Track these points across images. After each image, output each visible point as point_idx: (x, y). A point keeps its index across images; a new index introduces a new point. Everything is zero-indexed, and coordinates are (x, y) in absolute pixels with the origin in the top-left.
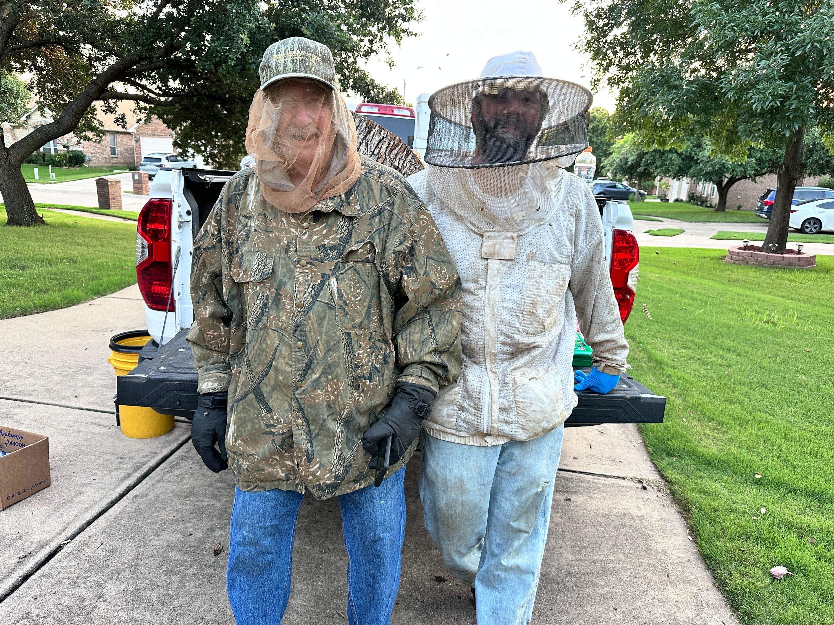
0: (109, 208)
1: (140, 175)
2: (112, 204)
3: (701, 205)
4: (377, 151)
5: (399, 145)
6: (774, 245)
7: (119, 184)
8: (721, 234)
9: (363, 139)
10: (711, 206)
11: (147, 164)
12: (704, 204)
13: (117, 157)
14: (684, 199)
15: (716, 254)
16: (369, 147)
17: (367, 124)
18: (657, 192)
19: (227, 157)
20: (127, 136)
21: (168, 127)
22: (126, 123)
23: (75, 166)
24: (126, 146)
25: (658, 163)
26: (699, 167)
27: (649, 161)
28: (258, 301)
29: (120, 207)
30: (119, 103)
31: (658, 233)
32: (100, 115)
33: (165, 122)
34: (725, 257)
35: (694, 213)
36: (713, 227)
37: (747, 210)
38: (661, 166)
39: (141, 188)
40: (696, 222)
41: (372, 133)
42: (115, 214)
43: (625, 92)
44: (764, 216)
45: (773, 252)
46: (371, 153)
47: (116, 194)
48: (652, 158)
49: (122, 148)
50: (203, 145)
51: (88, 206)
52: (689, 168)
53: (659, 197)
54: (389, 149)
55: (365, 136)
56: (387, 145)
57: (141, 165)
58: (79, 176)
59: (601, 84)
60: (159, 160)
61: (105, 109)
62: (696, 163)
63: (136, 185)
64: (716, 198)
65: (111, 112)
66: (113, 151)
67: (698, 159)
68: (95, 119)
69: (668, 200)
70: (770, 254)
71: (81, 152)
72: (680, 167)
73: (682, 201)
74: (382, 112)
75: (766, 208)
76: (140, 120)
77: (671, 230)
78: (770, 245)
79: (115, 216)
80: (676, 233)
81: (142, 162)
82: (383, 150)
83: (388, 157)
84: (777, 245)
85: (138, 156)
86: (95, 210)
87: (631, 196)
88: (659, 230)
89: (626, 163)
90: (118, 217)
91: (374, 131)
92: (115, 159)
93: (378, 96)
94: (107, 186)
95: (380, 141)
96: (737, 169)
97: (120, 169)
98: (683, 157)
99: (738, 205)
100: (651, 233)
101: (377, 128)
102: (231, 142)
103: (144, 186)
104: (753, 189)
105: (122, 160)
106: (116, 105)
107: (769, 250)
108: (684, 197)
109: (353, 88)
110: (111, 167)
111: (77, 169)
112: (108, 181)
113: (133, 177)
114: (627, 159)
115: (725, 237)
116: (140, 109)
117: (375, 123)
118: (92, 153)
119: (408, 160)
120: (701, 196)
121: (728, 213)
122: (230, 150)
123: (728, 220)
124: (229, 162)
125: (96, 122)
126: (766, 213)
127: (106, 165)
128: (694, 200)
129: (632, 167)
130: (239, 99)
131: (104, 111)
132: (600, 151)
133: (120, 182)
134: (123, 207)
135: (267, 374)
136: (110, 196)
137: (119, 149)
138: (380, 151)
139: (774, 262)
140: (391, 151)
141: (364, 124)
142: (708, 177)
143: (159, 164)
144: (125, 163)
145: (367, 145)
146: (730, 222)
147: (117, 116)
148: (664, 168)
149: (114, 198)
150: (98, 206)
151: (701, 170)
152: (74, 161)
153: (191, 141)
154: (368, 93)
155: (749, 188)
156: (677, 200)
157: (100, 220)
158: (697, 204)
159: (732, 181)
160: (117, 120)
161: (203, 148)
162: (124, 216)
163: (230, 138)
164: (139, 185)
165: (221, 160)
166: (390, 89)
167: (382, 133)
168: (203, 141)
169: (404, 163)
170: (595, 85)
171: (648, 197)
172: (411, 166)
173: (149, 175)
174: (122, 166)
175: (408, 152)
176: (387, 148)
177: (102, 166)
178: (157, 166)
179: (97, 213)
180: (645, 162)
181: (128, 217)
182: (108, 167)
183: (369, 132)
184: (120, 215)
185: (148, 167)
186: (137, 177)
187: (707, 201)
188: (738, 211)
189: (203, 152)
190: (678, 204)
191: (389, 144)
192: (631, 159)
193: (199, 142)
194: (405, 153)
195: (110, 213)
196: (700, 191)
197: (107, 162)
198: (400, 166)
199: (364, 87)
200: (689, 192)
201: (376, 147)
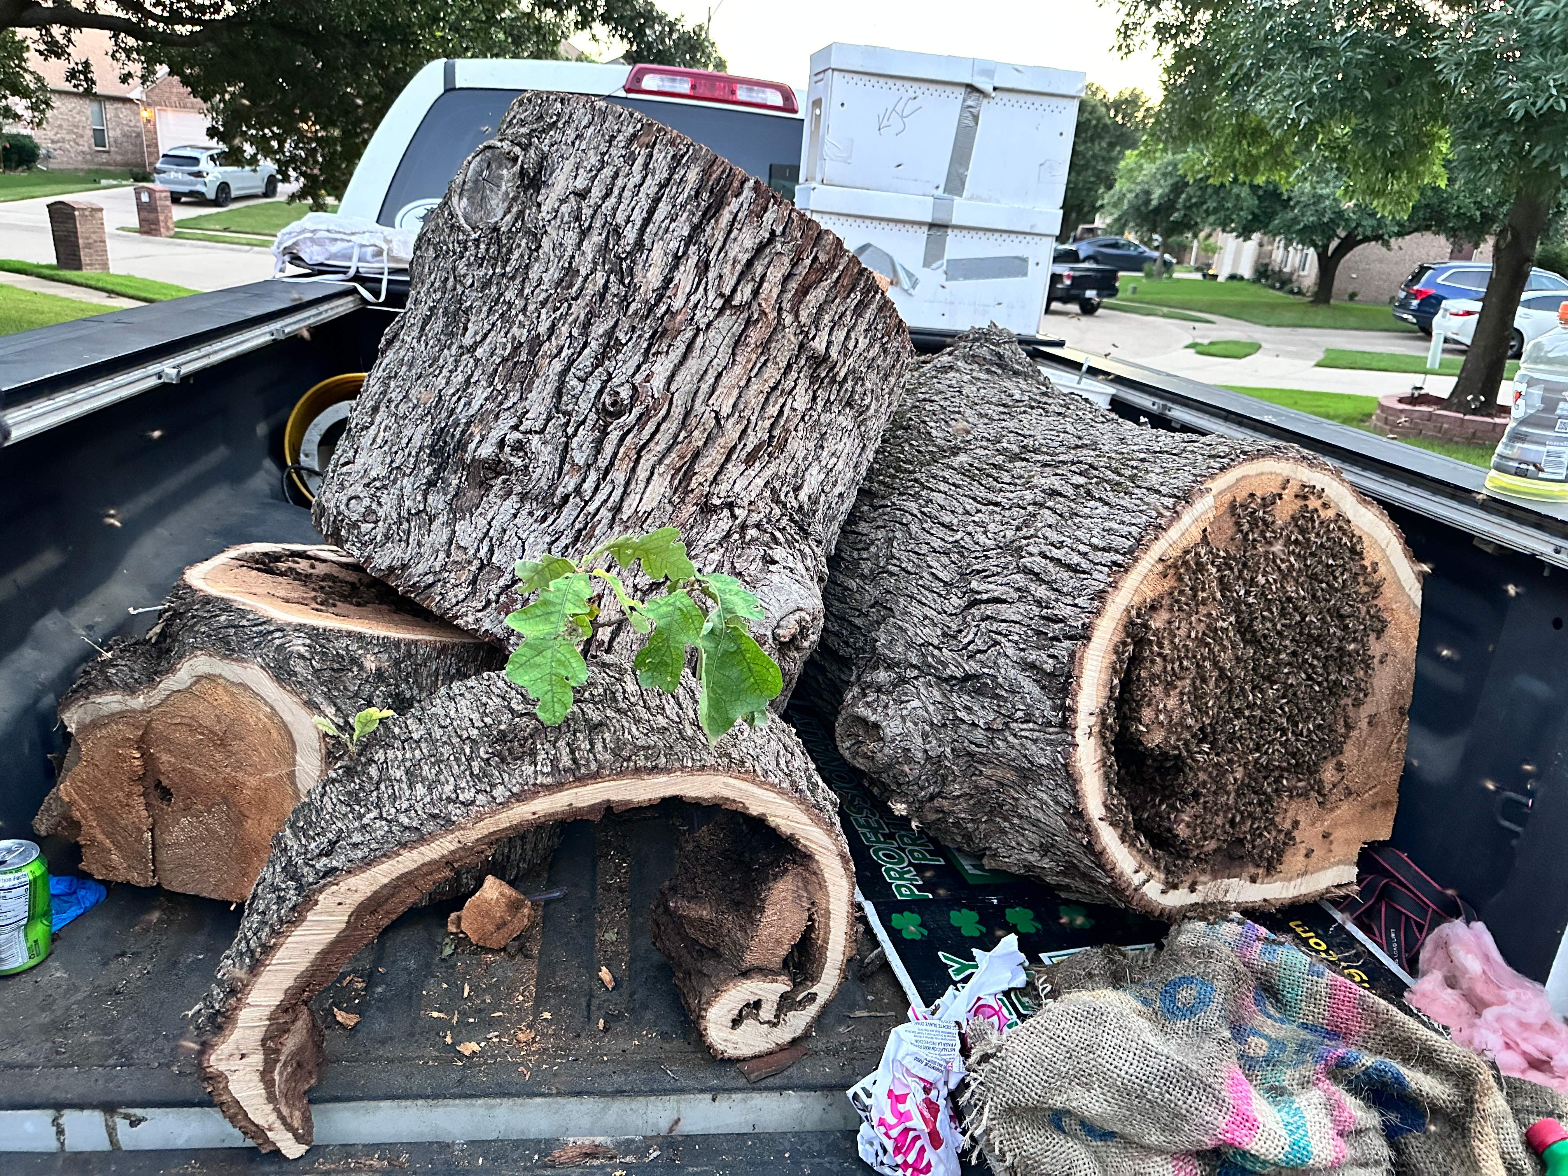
0: (79, 267)
1: (151, 192)
2: (85, 259)
3: (1280, 289)
4: (745, 293)
5: (833, 267)
6: (1476, 399)
7: (99, 215)
8: (1333, 355)
9: (689, 241)
10: (1300, 293)
11: (170, 170)
12: (1288, 287)
13: (108, 152)
14: (1246, 276)
15: (1346, 408)
16: (712, 274)
17: (706, 173)
18: (1192, 259)
19: (329, 165)
20: (128, 105)
21: (194, 93)
22: (94, 83)
23: (17, 167)
24: (126, 128)
25: (1211, 204)
26: (1290, 215)
27: (1194, 200)
29: (105, 266)
30: (75, 35)
31: (1213, 349)
32: (34, 61)
33: (185, 82)
35: (1273, 307)
36: (1313, 339)
37: (1366, 302)
38: (1216, 211)
39: (156, 222)
40: (1278, 326)
41: (726, 216)
42: (92, 283)
44: (1410, 317)
45: (1474, 412)
46: (719, 303)
47: (94, 237)
48: (1199, 193)
49: (118, 132)
50: (275, 136)
51: (34, 261)
52: (1271, 217)
53: (1198, 269)
54: (793, 285)
55: (697, 229)
56: (785, 269)
57: (159, 172)
58: (23, 190)
60: (195, 161)
61: (42, 47)
62: (1286, 204)
63: (145, 214)
64: (1309, 275)
65: (58, 56)
66: (99, 136)
67: (1290, 199)
68: (26, 70)
69: (1215, 277)
70: (1467, 417)
71: (29, 137)
72: (1253, 213)
73: (1242, 278)
74: (700, 92)
75: (1415, 303)
76: (129, 75)
77: (1236, 343)
78: (1470, 398)
79: (90, 287)
80: (1248, 350)
81: (158, 165)
82: (771, 289)
83: (788, 319)
84: (1482, 398)
85: (151, 150)
86: (47, 272)
87: (1146, 266)
88: (1211, 343)
89: (1148, 202)
90: (96, 289)
91: (734, 205)
92: (105, 156)
94: (74, 218)
95: (759, 250)
96: (1365, 223)
97: (114, 179)
98: (1261, 193)
99: (1350, 291)
100: (1199, 348)
101: (747, 193)
102: (336, 133)
103: (161, 218)
104: (1381, 261)
105: (119, 158)
106: (69, 40)
107: (1464, 408)
108: (1246, 272)
110: (96, 172)
111: (20, 174)
112: (74, 209)
113: (138, 198)
114: (1148, 193)
115: (1344, 363)
116: (128, 51)
117: (740, 171)
118: (53, 142)
120: (1281, 271)
121: (1336, 308)
122: (335, 151)
123: (1339, 324)
124: (334, 176)
125: (28, 77)
126: (1415, 313)
127: (86, 167)
128: (1267, 278)
129: (1157, 210)
130: (346, 36)
131: (41, 53)
132: (1090, 172)
133: (101, 210)
134: (111, 264)
136: (81, 241)
137: (112, 134)
138: (756, 293)
139: (1474, 433)
140: (804, 291)
141: (693, 175)
142: (1306, 236)
143: (195, 169)
144: (126, 164)
145: (703, 267)
146: (1343, 328)
147: (73, 65)
148: (1222, 214)
149: (89, 246)
150: (54, 262)
151: (1295, 220)
152: (15, 157)
153: (249, 128)
155: (1374, 257)
156: (1233, 277)
157: (54, 297)
158: (1273, 287)
159: (1348, 244)
160: (72, 75)
161: (275, 144)
162: (110, 287)
163: (334, 125)
164: (152, 216)
165: (316, 171)
167: (769, 217)
168: (275, 129)
169: (848, 337)
172: (871, 345)
173: (172, 193)
174: (119, 169)
175: (866, 292)
176: (787, 278)
177: (76, 169)
178: (191, 174)
179: (52, 279)
180: (1186, 201)
181: (118, 289)
182: (89, 171)
183: (712, 211)
184: (100, 284)
185: (173, 175)
186: (145, 198)
187: (1290, 281)
188: (1350, 304)
189: (276, 152)
190: (1235, 284)
191: (794, 264)
192: (1157, 194)
193: (267, 131)
194: (856, 297)
195: (78, 280)
196: (1279, 260)
197: (86, 162)
198: (834, 355)
199: (632, 19)
200: (1256, 262)
201: (742, 274)
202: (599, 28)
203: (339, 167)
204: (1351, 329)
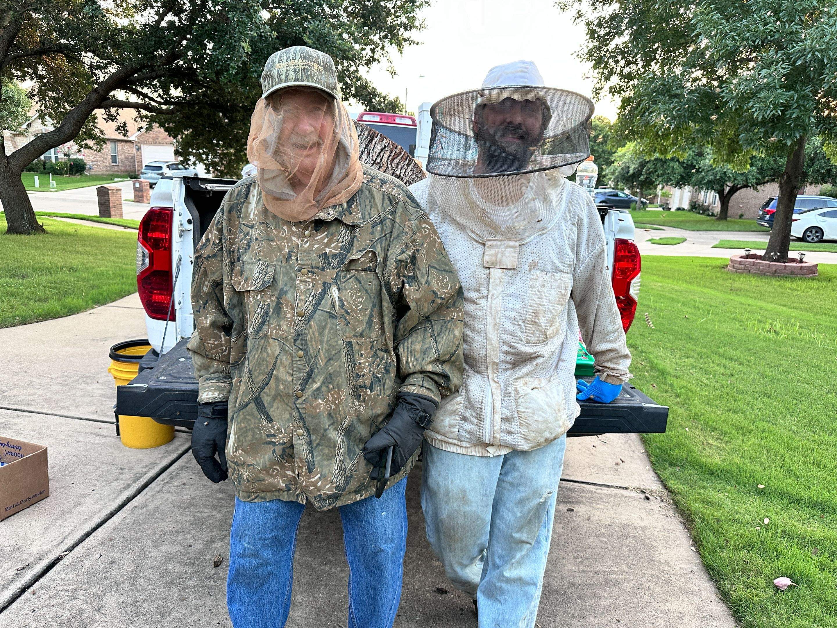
0: (110, 216)
1: (140, 183)
2: (112, 213)
3: (702, 214)
4: (379, 160)
5: (400, 154)
6: (776, 254)
7: (119, 192)
8: (722, 243)
9: (365, 148)
10: (713, 215)
11: (148, 173)
12: (706, 213)
13: (118, 166)
14: (686, 208)
15: (718, 263)
16: (371, 155)
17: (369, 133)
18: (659, 201)
19: (229, 165)
20: (128, 144)
21: (170, 135)
22: (127, 131)
23: (75, 174)
24: (127, 154)
25: (660, 172)
26: (701, 176)
27: (651, 170)
28: (259, 310)
29: (121, 216)
30: (120, 111)
31: (660, 242)
32: (101, 123)
33: (166, 130)
34: (727, 266)
35: (697, 222)
36: (715, 236)
37: (748, 219)
38: (662, 175)
39: (142, 197)
40: (697, 230)
41: (374, 142)
42: (116, 223)
43: (626, 101)
44: (766, 224)
45: (775, 261)
46: (372, 162)
47: (117, 202)
48: (653, 167)
49: (123, 156)
50: (204, 153)
51: (90, 215)
52: (691, 177)
53: (661, 206)
54: (390, 158)
55: (367, 145)
56: (388, 154)
57: (142, 173)
58: (79, 184)
59: (602, 93)
60: (160, 168)
61: (106, 117)
62: (698, 171)
63: (137, 193)
64: (717, 207)
65: (113, 121)
66: (114, 159)
67: (700, 168)
68: (96, 127)
69: (670, 209)
70: (772, 263)
71: (82, 160)
72: (681, 175)
73: (684, 209)
74: (383, 120)
75: (768, 217)
76: (142, 128)
77: (673, 238)
78: (772, 254)
79: (116, 225)
80: (678, 241)
81: (143, 171)
82: (385, 159)
83: (389, 166)
84: (779, 254)
85: (140, 164)
86: (95, 219)
87: (632, 205)
88: (661, 239)
89: (628, 172)
90: (118, 225)
91: (376, 139)
92: (116, 167)
93: (380, 105)
94: (108, 194)
95: (382, 150)
96: (738, 178)
97: (121, 178)
98: (685, 165)
99: (740, 213)
100: (653, 241)
101: (379, 137)
102: (232, 151)
103: (145, 194)
104: (755, 198)
105: (123, 168)
106: (118, 114)
107: (771, 259)
108: (686, 206)
109: (355, 96)
110: (112, 175)
111: (77, 177)
112: (108, 190)
113: (134, 186)
114: (628, 167)
115: (727, 246)
116: (142, 117)
117: (377, 132)
118: (92, 162)
119: (409, 169)
120: (703, 204)
121: (729, 221)
122: (231, 159)
123: (730, 229)
124: (230, 170)
125: (97, 130)
126: (768, 222)
127: (107, 173)
128: (696, 208)
129: (634, 175)
130: (240, 107)
131: (105, 119)
132: (601, 160)
133: (120, 190)
134: (124, 215)
135: (267, 384)
136: (111, 204)
137: (120, 158)
138: (381, 160)
139: (776, 271)
140: (393, 160)
141: (366, 133)
142: (710, 185)
143: (160, 172)
144: (126, 171)
145: (369, 154)
146: (732, 231)
147: (119, 124)
148: (666, 177)
149: (114, 207)
150: (98, 214)
151: (703, 178)
152: (75, 169)
153: (193, 150)
154: (370, 101)
155: (751, 197)
156: (679, 209)
157: (101, 229)
158: (699, 213)
159: (734, 190)
160: (118, 129)
161: (204, 156)
162: (125, 224)
163: (231, 147)
164: (140, 194)
165: (223, 168)
166: (391, 98)
167: (384, 142)
168: (205, 150)
169: (405, 172)
170: (596, 94)
171: (649, 206)
172: (412, 175)
173: (150, 183)
174: (123, 174)
175: (410, 161)
176: (389, 156)
177: (103, 174)
178: (158, 174)
179: (98, 222)
180: (646, 171)
181: (129, 225)
182: (109, 175)
183: (371, 141)
184: (120, 223)
185: (149, 175)
186: (137, 185)
187: (708, 210)
188: (740, 220)
189: (204, 160)
190: (680, 212)
191: (391, 153)
192: (632, 168)
193: (201, 151)
194: (407, 162)
195: (110, 222)
196: (702, 199)
197: (107, 171)
198: (402, 175)
199: (366, 96)
200: (690, 200)
201: (378, 156)
202: (352, 100)
203: (233, 166)
204: (736, 231)
